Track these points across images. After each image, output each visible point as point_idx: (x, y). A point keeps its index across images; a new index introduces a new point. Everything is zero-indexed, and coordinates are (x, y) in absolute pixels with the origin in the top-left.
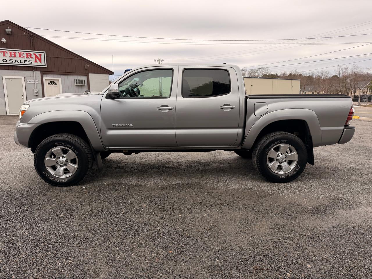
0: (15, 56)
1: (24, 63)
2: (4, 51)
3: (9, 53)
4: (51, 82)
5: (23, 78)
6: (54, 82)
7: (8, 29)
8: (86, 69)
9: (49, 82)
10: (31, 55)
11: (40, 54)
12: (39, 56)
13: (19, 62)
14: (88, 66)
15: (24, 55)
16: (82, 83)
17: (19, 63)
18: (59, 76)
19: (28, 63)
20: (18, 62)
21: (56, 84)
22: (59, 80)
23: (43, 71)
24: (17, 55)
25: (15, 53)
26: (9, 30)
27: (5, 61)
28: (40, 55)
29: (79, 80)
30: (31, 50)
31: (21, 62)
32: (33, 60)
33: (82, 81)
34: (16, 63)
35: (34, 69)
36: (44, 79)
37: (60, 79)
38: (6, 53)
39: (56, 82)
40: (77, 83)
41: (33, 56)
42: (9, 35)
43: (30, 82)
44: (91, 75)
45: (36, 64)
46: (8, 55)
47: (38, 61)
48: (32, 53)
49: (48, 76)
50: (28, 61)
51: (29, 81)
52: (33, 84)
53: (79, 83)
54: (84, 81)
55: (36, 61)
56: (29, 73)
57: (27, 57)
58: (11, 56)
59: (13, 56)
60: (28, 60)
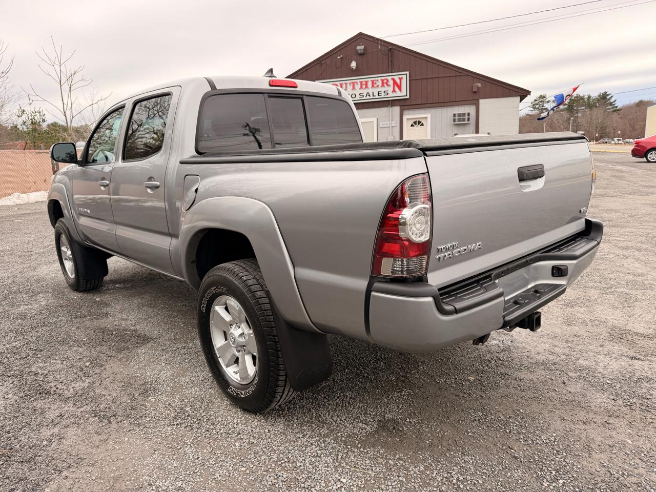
0: (367, 87)
1: (377, 97)
2: (354, 81)
4: (415, 123)
5: (375, 120)
6: (419, 122)
7: (360, 45)
8: (475, 92)
9: (412, 122)
10: (388, 81)
11: (400, 76)
12: (398, 81)
13: (371, 95)
14: (479, 85)
15: (378, 83)
16: (464, 120)
17: (372, 97)
18: (428, 110)
19: (383, 95)
20: (369, 95)
21: (422, 125)
22: (426, 118)
23: (404, 105)
24: (370, 84)
25: (366, 82)
26: (360, 48)
27: (354, 96)
28: (400, 79)
29: (459, 115)
30: (389, 73)
31: (373, 96)
32: (390, 89)
33: (464, 115)
35: (390, 103)
36: (405, 118)
37: (429, 116)
38: (355, 84)
39: (423, 121)
40: (454, 120)
41: (391, 82)
42: (361, 54)
43: (384, 126)
44: (482, 102)
46: (358, 87)
48: (389, 78)
49: (411, 112)
50: (383, 92)
51: (383, 124)
52: (388, 128)
53: (459, 120)
54: (469, 114)
55: (394, 91)
56: (383, 111)
57: (383, 85)
58: (361, 87)
60: (383, 89)
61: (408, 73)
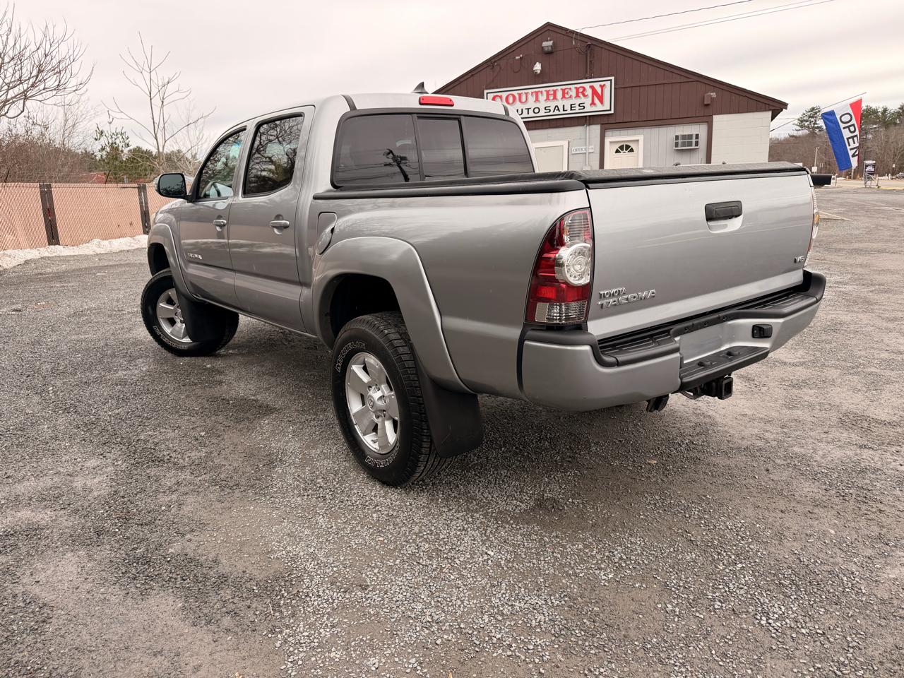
0: (555, 98)
1: (569, 111)
3: (545, 94)
4: (621, 148)
5: (565, 144)
6: (628, 147)
7: (547, 41)
8: (707, 105)
9: (617, 147)
11: (602, 83)
12: (599, 90)
13: (561, 109)
14: (714, 95)
15: (570, 93)
16: (690, 144)
17: (562, 112)
18: (640, 131)
21: (632, 150)
22: (638, 141)
23: (606, 122)
24: (559, 94)
25: (555, 92)
26: (547, 44)
27: (536, 110)
28: (602, 87)
29: (684, 137)
30: (587, 78)
31: (564, 110)
32: (588, 101)
33: (690, 137)
34: (557, 112)
35: (588, 121)
36: (607, 140)
37: (641, 138)
38: (540, 95)
39: (632, 145)
40: (677, 145)
41: (589, 92)
42: (549, 53)
43: (578, 152)
44: (717, 119)
45: (594, 109)
46: (542, 98)
47: (596, 101)
48: (587, 86)
49: (617, 132)
51: (576, 150)
52: (582, 156)
53: (683, 144)
54: (697, 136)
55: (593, 103)
56: (577, 131)
57: (577, 96)
58: (548, 99)
59: (551, 97)
60: (577, 101)
61: (613, 78)
